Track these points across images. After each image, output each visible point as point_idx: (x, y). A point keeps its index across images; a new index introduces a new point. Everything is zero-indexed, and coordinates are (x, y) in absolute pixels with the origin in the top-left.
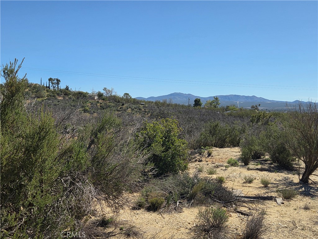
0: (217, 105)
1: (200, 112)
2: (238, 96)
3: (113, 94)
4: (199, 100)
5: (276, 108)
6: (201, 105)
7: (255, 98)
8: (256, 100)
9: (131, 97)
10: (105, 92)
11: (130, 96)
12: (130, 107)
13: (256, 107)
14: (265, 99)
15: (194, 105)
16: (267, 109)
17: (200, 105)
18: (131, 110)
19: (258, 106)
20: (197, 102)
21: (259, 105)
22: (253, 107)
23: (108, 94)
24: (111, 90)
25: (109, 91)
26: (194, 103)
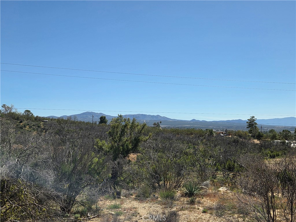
0: (122, 123)
1: (103, 129)
2: (145, 115)
3: (13, 111)
4: (105, 117)
5: (177, 126)
6: (107, 122)
7: (159, 117)
8: (160, 119)
9: (33, 114)
10: (3, 109)
11: (31, 113)
12: (28, 125)
13: (158, 124)
14: (167, 118)
15: (99, 122)
16: (169, 127)
17: (105, 122)
18: (28, 127)
19: (159, 123)
20: (103, 120)
21: (161, 122)
22: (155, 124)
23: (7, 111)
24: (10, 107)
25: (8, 108)
26: (99, 120)
